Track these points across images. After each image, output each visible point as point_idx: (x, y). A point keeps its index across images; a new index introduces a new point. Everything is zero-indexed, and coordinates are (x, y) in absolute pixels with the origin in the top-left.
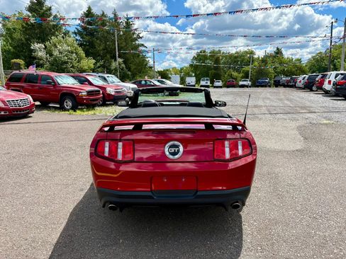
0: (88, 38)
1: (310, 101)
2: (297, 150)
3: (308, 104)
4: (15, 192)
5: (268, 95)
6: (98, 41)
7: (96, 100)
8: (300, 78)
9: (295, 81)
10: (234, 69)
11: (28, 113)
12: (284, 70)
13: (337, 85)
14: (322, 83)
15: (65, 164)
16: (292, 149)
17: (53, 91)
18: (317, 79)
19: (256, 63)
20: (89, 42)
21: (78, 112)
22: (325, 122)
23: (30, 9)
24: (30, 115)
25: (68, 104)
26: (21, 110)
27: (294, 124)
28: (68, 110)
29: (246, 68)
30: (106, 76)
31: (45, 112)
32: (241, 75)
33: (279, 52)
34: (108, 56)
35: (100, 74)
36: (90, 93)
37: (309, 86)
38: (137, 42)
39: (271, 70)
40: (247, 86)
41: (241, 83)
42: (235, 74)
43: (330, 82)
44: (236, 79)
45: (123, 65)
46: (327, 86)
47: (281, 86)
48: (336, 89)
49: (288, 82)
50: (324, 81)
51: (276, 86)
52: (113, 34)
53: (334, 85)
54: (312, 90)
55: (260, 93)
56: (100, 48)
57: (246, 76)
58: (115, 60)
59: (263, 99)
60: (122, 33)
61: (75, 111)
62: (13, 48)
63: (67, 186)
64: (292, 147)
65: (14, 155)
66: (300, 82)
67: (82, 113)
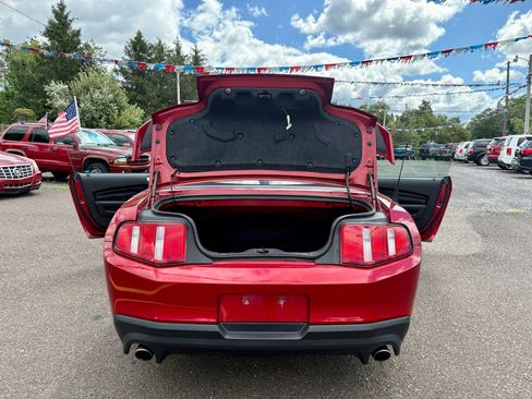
0: (134, 79)
1: (480, 179)
2: (473, 255)
3: (477, 184)
7: (142, 170)
8: (462, 146)
9: (452, 150)
11: (31, 188)
12: (433, 134)
13: (522, 156)
14: (496, 152)
16: (464, 252)
17: (73, 155)
18: (489, 147)
19: (392, 123)
20: (137, 84)
23: (48, 33)
24: (33, 192)
33: (426, 107)
37: (475, 158)
39: (415, 134)
43: (509, 151)
46: (505, 158)
47: (430, 157)
48: (521, 162)
49: (442, 151)
50: (499, 149)
51: (424, 159)
53: (516, 154)
54: (479, 164)
56: (153, 93)
62: (20, 92)
64: (464, 250)
66: (461, 151)
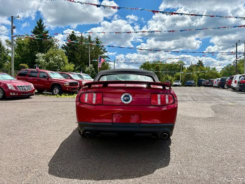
0: (70, 51)
1: (223, 94)
2: (209, 118)
3: (220, 95)
4: (25, 133)
5: (193, 90)
6: (78, 54)
7: (75, 89)
8: (215, 80)
9: (212, 82)
10: (170, 74)
11: (30, 95)
12: (204, 75)
13: (241, 83)
14: (230, 82)
15: (55, 121)
16: (206, 117)
17: (47, 82)
19: (185, 71)
20: (71, 53)
21: (63, 96)
22: (231, 104)
23: (35, 32)
24: (31, 97)
25: (57, 90)
26: (26, 93)
27: (209, 105)
28: (56, 95)
29: (178, 74)
30: (82, 74)
31: (41, 95)
32: (174, 78)
33: (200, 63)
34: (83, 63)
35: (78, 73)
36: (71, 84)
37: (221, 85)
38: (103, 55)
39: (195, 75)
40: (179, 86)
41: (174, 83)
42: (170, 78)
43: (235, 82)
44: (171, 81)
45: (93, 69)
46: (234, 85)
47: (202, 86)
48: (240, 86)
49: (207, 83)
50: (231, 81)
51: (199, 86)
52: (88, 49)
53: (238, 83)
54: (224, 88)
55: (188, 89)
56: (78, 57)
57: (178, 79)
58: (88, 66)
59: (189, 92)
60: (93, 48)
61: (61, 95)
62: (21, 57)
63: (57, 131)
64: (206, 116)
65: (23, 116)
66: (216, 83)
67: (65, 97)
